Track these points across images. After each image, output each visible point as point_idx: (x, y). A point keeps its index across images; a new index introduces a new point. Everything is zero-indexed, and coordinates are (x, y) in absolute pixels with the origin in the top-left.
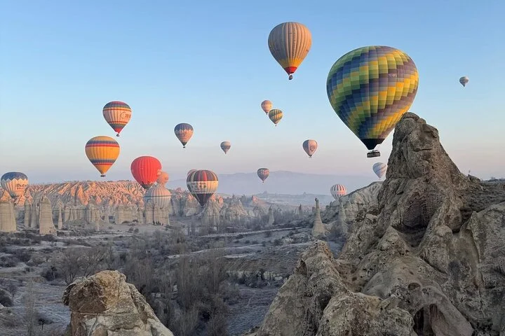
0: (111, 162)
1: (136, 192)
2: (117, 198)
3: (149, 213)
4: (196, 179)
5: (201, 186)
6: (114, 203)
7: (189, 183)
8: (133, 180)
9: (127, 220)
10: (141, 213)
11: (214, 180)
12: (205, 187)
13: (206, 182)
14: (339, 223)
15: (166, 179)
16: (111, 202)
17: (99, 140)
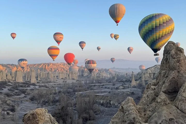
0: (57, 56)
1: (66, 67)
2: (60, 69)
3: (70, 75)
4: (88, 63)
5: (90, 66)
6: (59, 71)
7: (86, 65)
8: (66, 62)
9: (63, 77)
10: (68, 75)
11: (95, 64)
12: (91, 66)
13: (92, 64)
14: (141, 81)
15: (77, 62)
16: (57, 71)
17: (52, 47)
